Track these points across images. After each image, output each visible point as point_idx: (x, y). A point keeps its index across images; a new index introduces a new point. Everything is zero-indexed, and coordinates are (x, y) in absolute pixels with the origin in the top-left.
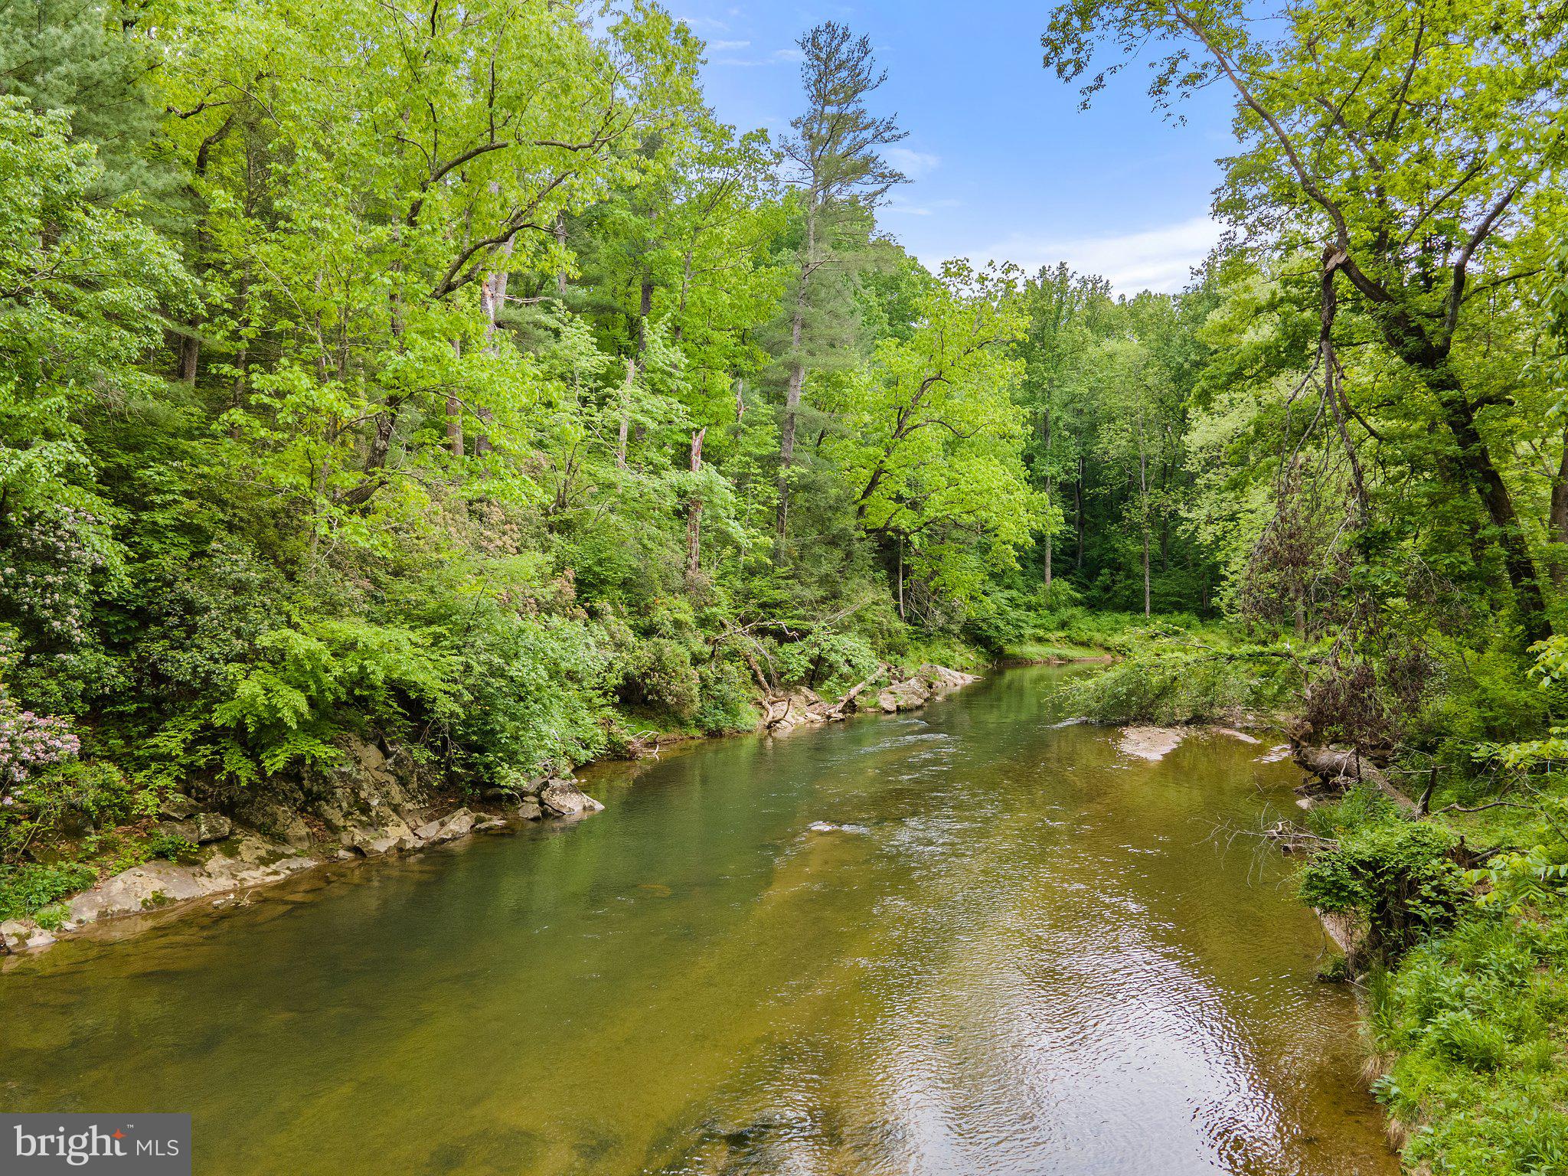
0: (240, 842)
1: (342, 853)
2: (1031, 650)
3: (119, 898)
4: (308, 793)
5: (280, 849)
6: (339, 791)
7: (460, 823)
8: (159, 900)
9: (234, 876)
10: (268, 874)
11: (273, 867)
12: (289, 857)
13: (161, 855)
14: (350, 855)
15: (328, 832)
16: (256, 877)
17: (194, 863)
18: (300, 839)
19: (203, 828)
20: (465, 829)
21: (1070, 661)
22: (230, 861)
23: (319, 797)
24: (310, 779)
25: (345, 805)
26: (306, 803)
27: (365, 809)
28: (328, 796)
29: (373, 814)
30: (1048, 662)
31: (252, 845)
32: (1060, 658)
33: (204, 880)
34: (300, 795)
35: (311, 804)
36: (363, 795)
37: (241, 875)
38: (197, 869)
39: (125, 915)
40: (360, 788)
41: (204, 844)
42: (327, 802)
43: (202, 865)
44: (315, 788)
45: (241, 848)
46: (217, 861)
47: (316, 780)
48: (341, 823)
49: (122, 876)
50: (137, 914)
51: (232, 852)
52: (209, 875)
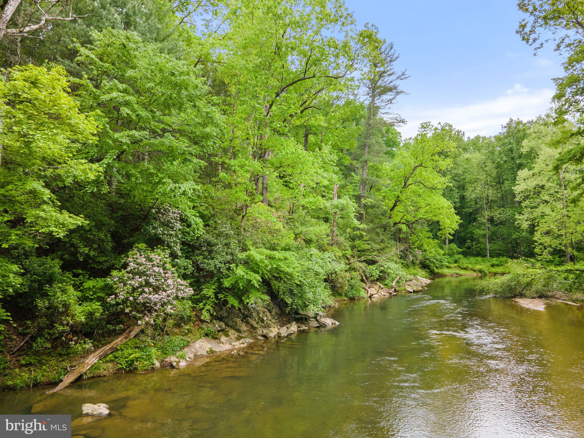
0: (228, 331)
1: (259, 337)
2: (445, 271)
3: (199, 350)
4: (243, 314)
5: (241, 335)
6: (254, 314)
7: (294, 328)
8: (212, 352)
9: (231, 344)
10: (241, 344)
11: (241, 342)
12: (244, 338)
13: (207, 335)
14: (262, 338)
15: (252, 330)
16: (238, 344)
17: (216, 339)
18: (245, 331)
19: (217, 326)
20: (296, 330)
21: (460, 275)
22: (227, 338)
23: (247, 316)
24: (243, 309)
25: (257, 319)
26: (243, 318)
27: (263, 321)
28: (250, 316)
29: (265, 323)
30: (452, 276)
31: (232, 333)
32: (457, 274)
33: (221, 345)
34: (241, 315)
35: (245, 318)
36: (261, 316)
37: (233, 343)
38: (217, 341)
39: (202, 356)
40: (259, 313)
41: (219, 331)
42: (251, 318)
43: (219, 339)
44: (246, 313)
45: (229, 334)
46: (223, 339)
47: (245, 310)
48: (256, 326)
49: (198, 342)
50: (206, 356)
51: (227, 335)
52: (223, 343)
